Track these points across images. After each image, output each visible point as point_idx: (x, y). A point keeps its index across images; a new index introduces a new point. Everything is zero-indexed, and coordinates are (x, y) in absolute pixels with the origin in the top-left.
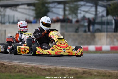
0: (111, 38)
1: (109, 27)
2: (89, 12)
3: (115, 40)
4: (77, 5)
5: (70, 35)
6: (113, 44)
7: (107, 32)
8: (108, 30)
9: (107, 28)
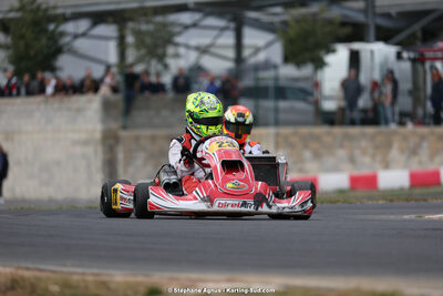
0: (291, 146)
1: (283, 104)
2: (213, 50)
3: (307, 154)
4: (165, 25)
5: (137, 138)
6: (300, 170)
7: (277, 123)
8: (282, 116)
9: (277, 110)
